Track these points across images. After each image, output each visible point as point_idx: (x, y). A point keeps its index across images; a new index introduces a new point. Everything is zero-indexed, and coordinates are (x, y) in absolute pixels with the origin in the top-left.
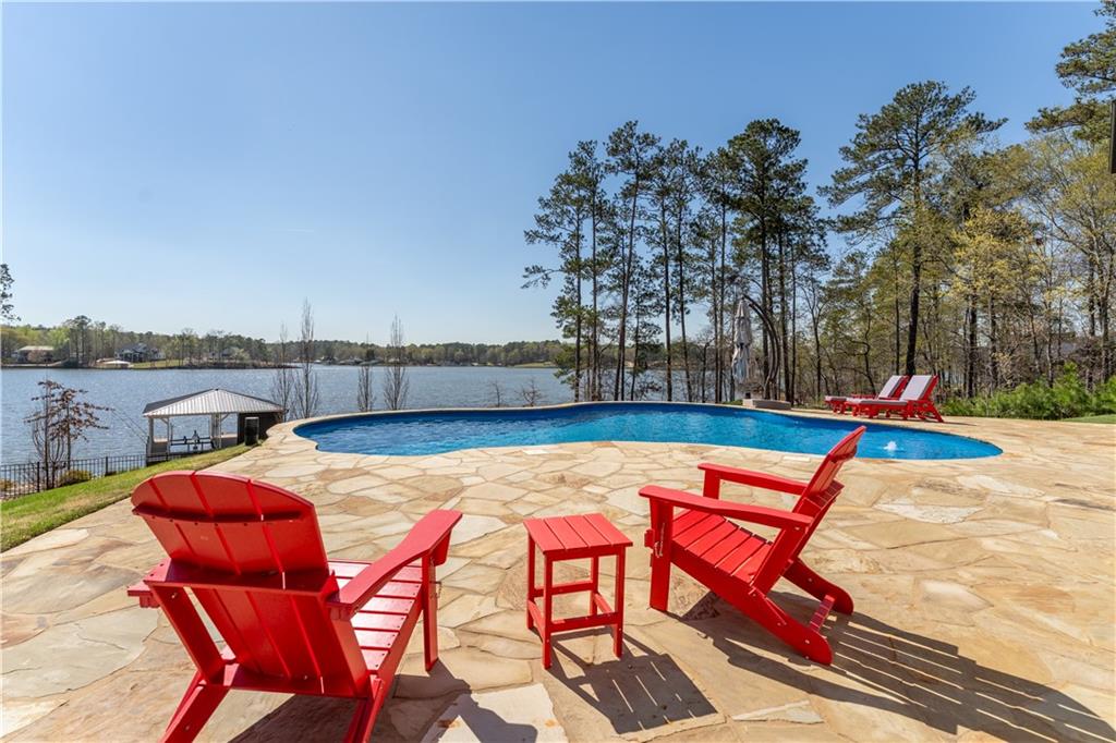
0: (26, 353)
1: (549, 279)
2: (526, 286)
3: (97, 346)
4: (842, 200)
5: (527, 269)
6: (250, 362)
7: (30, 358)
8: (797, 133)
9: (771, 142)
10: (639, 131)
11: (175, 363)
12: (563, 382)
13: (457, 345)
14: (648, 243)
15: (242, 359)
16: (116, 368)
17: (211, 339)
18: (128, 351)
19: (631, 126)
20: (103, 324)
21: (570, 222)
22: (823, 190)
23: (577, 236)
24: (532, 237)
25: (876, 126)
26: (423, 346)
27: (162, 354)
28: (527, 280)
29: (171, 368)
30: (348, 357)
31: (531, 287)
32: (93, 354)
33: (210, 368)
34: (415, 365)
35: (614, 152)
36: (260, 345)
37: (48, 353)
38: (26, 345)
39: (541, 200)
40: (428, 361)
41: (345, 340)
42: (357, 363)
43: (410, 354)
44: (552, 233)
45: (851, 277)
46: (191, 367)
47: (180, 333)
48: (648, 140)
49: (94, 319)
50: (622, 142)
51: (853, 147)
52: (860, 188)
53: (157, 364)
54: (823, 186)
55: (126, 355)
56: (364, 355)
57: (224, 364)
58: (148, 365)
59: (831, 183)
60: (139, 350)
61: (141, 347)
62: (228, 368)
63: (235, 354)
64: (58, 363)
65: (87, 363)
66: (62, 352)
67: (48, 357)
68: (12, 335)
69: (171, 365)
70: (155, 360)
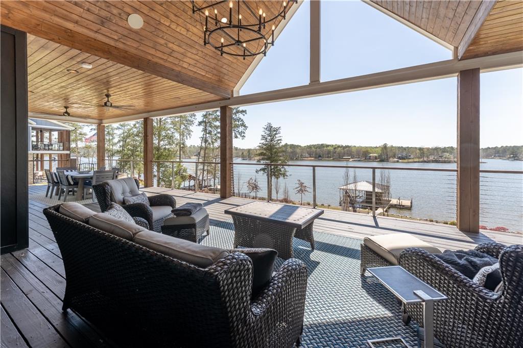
0: (371, 156)
3: (390, 154)
6: (452, 160)
7: (371, 158)
11: (417, 160)
16: (395, 162)
17: (436, 149)
18: (400, 155)
20: (392, 146)
27: (412, 156)
29: (416, 162)
32: (389, 157)
33: (432, 162)
37: (376, 156)
38: (371, 154)
46: (425, 162)
47: (419, 147)
53: (410, 160)
55: (400, 157)
57: (439, 160)
58: (406, 161)
60: (404, 155)
61: (404, 154)
62: (441, 162)
63: (445, 156)
64: (378, 160)
65: (387, 160)
66: (380, 156)
67: (376, 158)
68: (367, 151)
69: (415, 161)
70: (410, 159)
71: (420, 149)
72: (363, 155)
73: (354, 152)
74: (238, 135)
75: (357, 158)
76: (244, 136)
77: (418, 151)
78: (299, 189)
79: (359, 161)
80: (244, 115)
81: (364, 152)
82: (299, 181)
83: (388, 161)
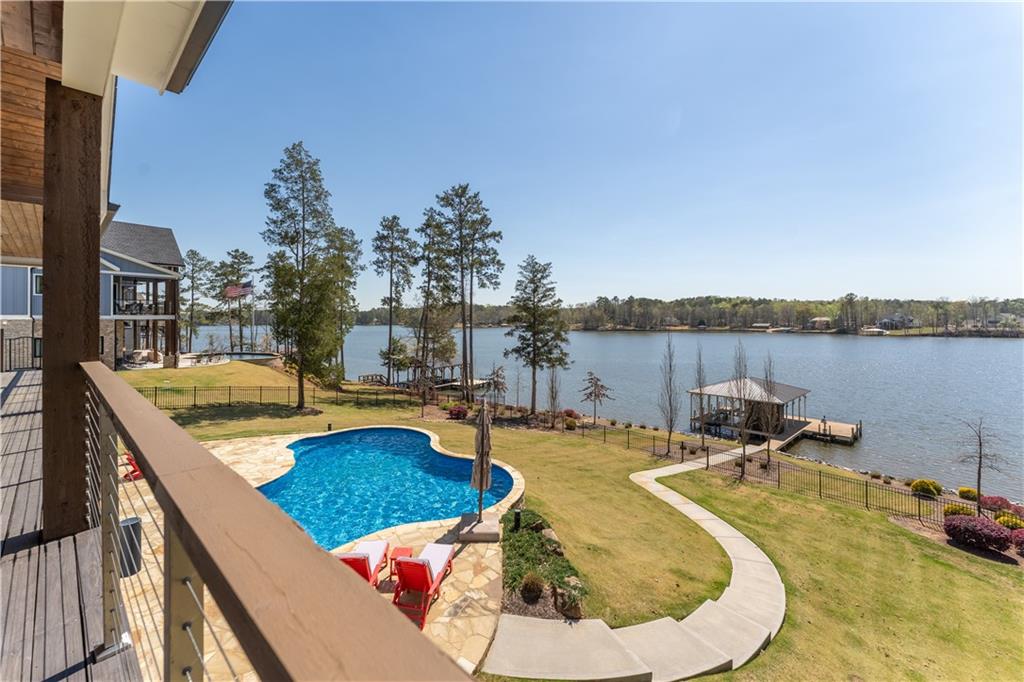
0: (815, 322)
3: (863, 316)
7: (816, 326)
11: (929, 330)
15: (1010, 326)
16: (873, 335)
18: (886, 320)
20: (867, 298)
27: (916, 322)
29: (926, 335)
32: (859, 323)
37: (828, 322)
38: (816, 316)
46: (950, 335)
49: (860, 295)
53: (911, 332)
55: (885, 323)
57: (989, 332)
58: (902, 332)
60: (897, 319)
61: (897, 317)
62: (994, 336)
63: (1003, 322)
64: (832, 331)
65: (856, 330)
66: (837, 322)
67: (827, 326)
68: (808, 311)
69: (924, 332)
70: (910, 328)
71: (937, 305)
72: (798, 319)
73: (777, 313)
74: (485, 281)
75: (785, 326)
76: (497, 284)
77: (931, 308)
78: (589, 391)
79: (788, 332)
80: (498, 242)
81: (800, 312)
82: (591, 374)
83: (857, 334)
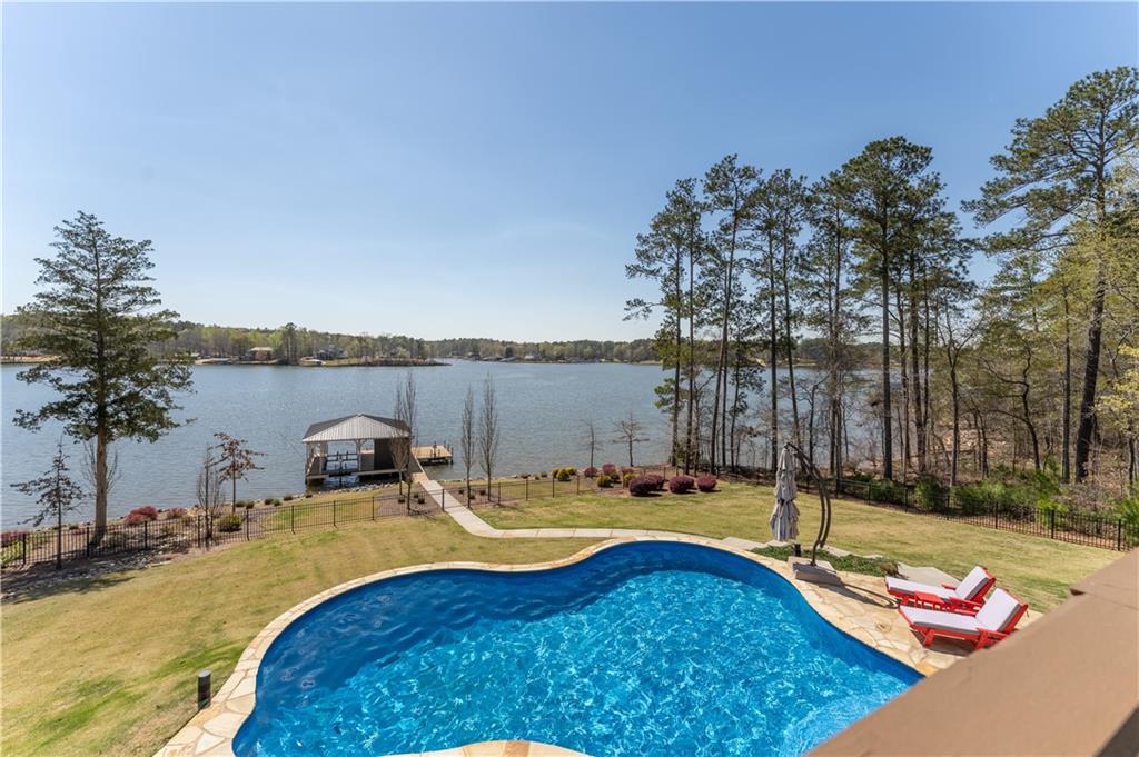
0: (255, 353)
1: (650, 311)
2: (628, 318)
3: (302, 347)
4: (994, 217)
5: (628, 303)
7: (257, 357)
8: (929, 150)
9: (896, 162)
10: (739, 164)
11: (355, 361)
12: (664, 411)
13: (586, 341)
14: (753, 276)
15: (405, 357)
16: (313, 366)
17: (383, 340)
18: (322, 351)
19: (730, 160)
20: (305, 329)
21: (671, 256)
22: (968, 206)
23: (677, 269)
24: (633, 271)
25: (1040, 129)
26: (555, 343)
27: (346, 354)
28: (628, 313)
29: (352, 365)
30: (491, 354)
31: (633, 319)
32: (298, 354)
33: (381, 365)
34: (547, 362)
35: (711, 189)
36: (420, 343)
37: (269, 352)
38: (254, 346)
39: (639, 237)
40: (560, 358)
41: (488, 338)
42: (498, 359)
43: (544, 351)
44: (652, 267)
45: (1019, 284)
46: (370, 365)
47: (358, 335)
48: (748, 173)
49: (299, 326)
50: (719, 178)
51: (1009, 155)
52: (1020, 201)
53: (343, 362)
54: (968, 200)
55: (321, 354)
56: (504, 353)
57: (391, 362)
58: (335, 362)
59: (979, 196)
60: (330, 350)
61: (331, 348)
62: (395, 365)
63: (398, 354)
64: (274, 361)
65: (296, 361)
66: (278, 352)
67: (268, 356)
68: (246, 339)
69: (352, 362)
70: (342, 358)
71: (360, 339)
72: (234, 348)
73: (206, 341)
75: (215, 357)
77: (357, 342)
79: (225, 363)
81: (238, 341)
83: (298, 365)
